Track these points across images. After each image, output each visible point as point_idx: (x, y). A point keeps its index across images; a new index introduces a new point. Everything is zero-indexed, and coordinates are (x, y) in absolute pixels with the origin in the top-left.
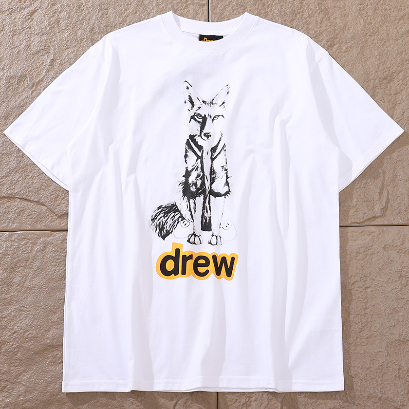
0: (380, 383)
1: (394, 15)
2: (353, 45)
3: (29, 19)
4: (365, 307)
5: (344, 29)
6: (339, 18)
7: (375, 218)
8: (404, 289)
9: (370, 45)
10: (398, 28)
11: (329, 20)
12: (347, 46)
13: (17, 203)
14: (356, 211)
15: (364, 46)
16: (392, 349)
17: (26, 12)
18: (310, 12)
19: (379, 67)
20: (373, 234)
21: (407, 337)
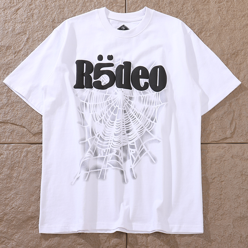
0: (230, 246)
1: (239, 14)
2: (214, 32)
3: (15, 13)
4: (220, 194)
5: (208, 22)
6: (206, 16)
7: (226, 138)
8: (244, 183)
9: (224, 33)
10: (241, 22)
11: (199, 17)
12: (210, 33)
13: (9, 126)
14: (215, 134)
15: (220, 33)
16: (236, 224)
17: (13, 9)
18: (188, 12)
19: (230, 47)
20: (225, 149)
21: (245, 215)
